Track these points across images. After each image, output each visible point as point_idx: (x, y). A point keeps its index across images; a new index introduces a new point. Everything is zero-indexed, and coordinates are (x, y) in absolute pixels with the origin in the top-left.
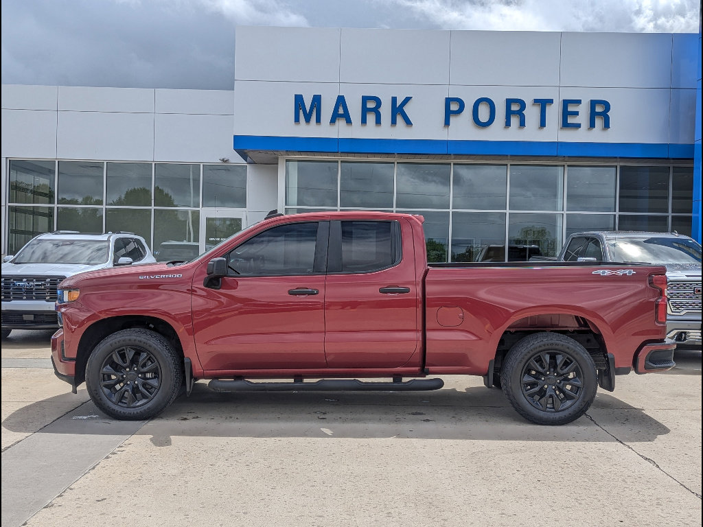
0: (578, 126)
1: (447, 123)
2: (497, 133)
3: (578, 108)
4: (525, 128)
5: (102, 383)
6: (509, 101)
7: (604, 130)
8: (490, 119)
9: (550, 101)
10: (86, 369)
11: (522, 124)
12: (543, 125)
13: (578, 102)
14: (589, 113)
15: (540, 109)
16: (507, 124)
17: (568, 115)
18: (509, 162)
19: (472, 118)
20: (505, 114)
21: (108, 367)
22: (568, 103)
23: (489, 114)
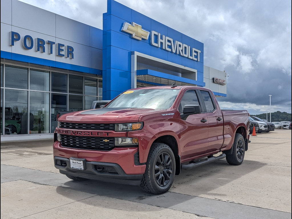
0: (63, 55)
1: (13, 44)
2: (32, 53)
3: (63, 48)
4: (44, 53)
5: (155, 175)
6: (39, 39)
7: (71, 59)
8: (31, 46)
9: (54, 43)
10: (149, 169)
11: (44, 51)
12: (51, 53)
13: (63, 45)
14: (67, 51)
15: (50, 45)
16: (38, 50)
17: (60, 50)
18: (29, 67)
19: (23, 44)
20: (37, 45)
21: (156, 165)
22: (60, 45)
23: (30, 43)
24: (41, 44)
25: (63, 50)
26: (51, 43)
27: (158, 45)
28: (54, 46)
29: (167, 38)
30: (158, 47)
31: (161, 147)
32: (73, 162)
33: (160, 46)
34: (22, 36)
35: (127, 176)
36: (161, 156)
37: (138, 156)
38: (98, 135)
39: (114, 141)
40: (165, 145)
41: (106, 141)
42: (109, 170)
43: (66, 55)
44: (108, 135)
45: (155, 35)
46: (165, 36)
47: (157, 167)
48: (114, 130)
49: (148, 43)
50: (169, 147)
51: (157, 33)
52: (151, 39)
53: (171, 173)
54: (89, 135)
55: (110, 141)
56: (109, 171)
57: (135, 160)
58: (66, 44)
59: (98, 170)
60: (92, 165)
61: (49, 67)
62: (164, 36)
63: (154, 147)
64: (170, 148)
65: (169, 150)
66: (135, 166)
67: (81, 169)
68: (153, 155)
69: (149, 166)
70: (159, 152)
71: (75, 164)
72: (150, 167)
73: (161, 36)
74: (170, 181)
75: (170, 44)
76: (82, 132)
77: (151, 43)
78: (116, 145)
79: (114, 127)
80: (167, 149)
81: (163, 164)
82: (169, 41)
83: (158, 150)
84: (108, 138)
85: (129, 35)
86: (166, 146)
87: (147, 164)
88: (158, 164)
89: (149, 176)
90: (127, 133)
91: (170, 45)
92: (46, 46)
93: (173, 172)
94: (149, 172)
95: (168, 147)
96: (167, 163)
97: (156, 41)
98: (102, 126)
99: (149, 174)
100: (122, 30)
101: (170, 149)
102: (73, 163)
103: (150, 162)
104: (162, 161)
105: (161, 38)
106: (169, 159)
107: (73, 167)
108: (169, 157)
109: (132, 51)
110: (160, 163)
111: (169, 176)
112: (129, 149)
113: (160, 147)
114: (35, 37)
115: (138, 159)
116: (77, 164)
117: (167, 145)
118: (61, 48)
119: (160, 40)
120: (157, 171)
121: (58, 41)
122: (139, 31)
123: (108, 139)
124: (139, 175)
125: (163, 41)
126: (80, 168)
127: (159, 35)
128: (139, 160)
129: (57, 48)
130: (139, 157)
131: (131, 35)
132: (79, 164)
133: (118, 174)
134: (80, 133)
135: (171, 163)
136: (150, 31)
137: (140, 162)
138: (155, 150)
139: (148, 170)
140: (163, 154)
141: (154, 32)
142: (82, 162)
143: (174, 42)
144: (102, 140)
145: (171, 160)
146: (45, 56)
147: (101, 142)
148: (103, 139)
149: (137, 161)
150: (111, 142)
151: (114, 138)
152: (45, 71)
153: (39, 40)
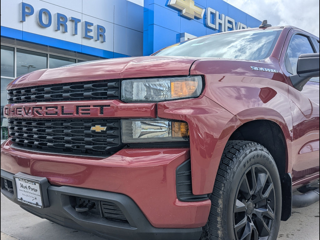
0: (92, 38)
1: (24, 20)
3: (92, 28)
4: (67, 33)
5: (236, 226)
6: (58, 14)
7: (102, 42)
8: (49, 23)
9: (79, 21)
10: (219, 210)
11: (66, 31)
12: (76, 33)
13: (92, 24)
14: (96, 31)
15: (74, 24)
16: (58, 29)
17: (87, 30)
18: (49, 53)
19: (38, 20)
20: (56, 22)
21: (237, 201)
22: (88, 24)
23: (48, 20)
24: (62, 21)
25: (91, 31)
26: (75, 21)
27: (215, 26)
28: (79, 25)
29: (228, 18)
30: (215, 29)
31: (251, 151)
32: (22, 186)
33: (217, 28)
34: (37, 9)
35: (154, 231)
36: (249, 174)
37: (187, 173)
38: (77, 113)
39: (119, 128)
40: (259, 147)
41: (98, 128)
42: (106, 211)
43: (95, 37)
44: (102, 113)
45: (212, 13)
46: (225, 16)
47: (239, 204)
48: (118, 98)
49: (203, 23)
50: (268, 152)
51: (214, 11)
52: (206, 18)
53: (272, 219)
54: (56, 113)
55: (110, 128)
56: (106, 215)
57: (178, 185)
58: (96, 23)
59: (77, 209)
60: (64, 195)
61: (75, 52)
62: (223, 16)
63: (233, 151)
64: (270, 153)
65: (268, 159)
66: (179, 203)
67: (37, 204)
68: (229, 171)
69: (220, 202)
70: (247, 165)
71: (25, 190)
72: (221, 206)
73: (219, 15)
74: (270, 237)
75: (230, 26)
76: (41, 108)
77: (206, 23)
78: (125, 139)
79: (119, 88)
80: (264, 156)
81: (254, 196)
82: (230, 22)
83: (243, 158)
84: (102, 121)
85: (177, 12)
86: (262, 150)
87: (212, 196)
88: (242, 196)
89: (220, 233)
90: (156, 106)
91: (232, 27)
92: (69, 24)
93: (276, 214)
94: (219, 219)
95: (265, 152)
96: (263, 193)
97: (213, 22)
98: (88, 90)
99: (219, 226)
100: (168, 4)
101: (270, 157)
102: (22, 189)
103: (221, 192)
104: (251, 188)
105: (220, 18)
106: (268, 183)
107: (21, 199)
108: (269, 176)
109: (181, 33)
110: (248, 194)
111: (268, 224)
112: (164, 153)
113: (248, 151)
114: (54, 12)
115: (187, 182)
116: (30, 191)
117: (262, 147)
118: (88, 28)
119: (218, 21)
120: (239, 216)
121: (84, 19)
122: (190, 7)
123: (103, 125)
124: (192, 231)
125: (222, 22)
126: (35, 202)
127: (218, 13)
128: (190, 187)
129: (84, 28)
130: (189, 177)
131: (180, 11)
132: (33, 192)
133: (130, 226)
134: (37, 112)
135: (272, 191)
136: (206, 9)
137: (194, 193)
138: (235, 160)
139: (217, 215)
140: (256, 168)
141: (210, 10)
142: (37, 187)
143: (236, 23)
144: (89, 128)
145: (271, 186)
146: (67, 37)
147: (86, 132)
148: (90, 124)
149: (184, 190)
150: (111, 132)
151: (118, 120)
152: (70, 60)
153: (60, 16)
